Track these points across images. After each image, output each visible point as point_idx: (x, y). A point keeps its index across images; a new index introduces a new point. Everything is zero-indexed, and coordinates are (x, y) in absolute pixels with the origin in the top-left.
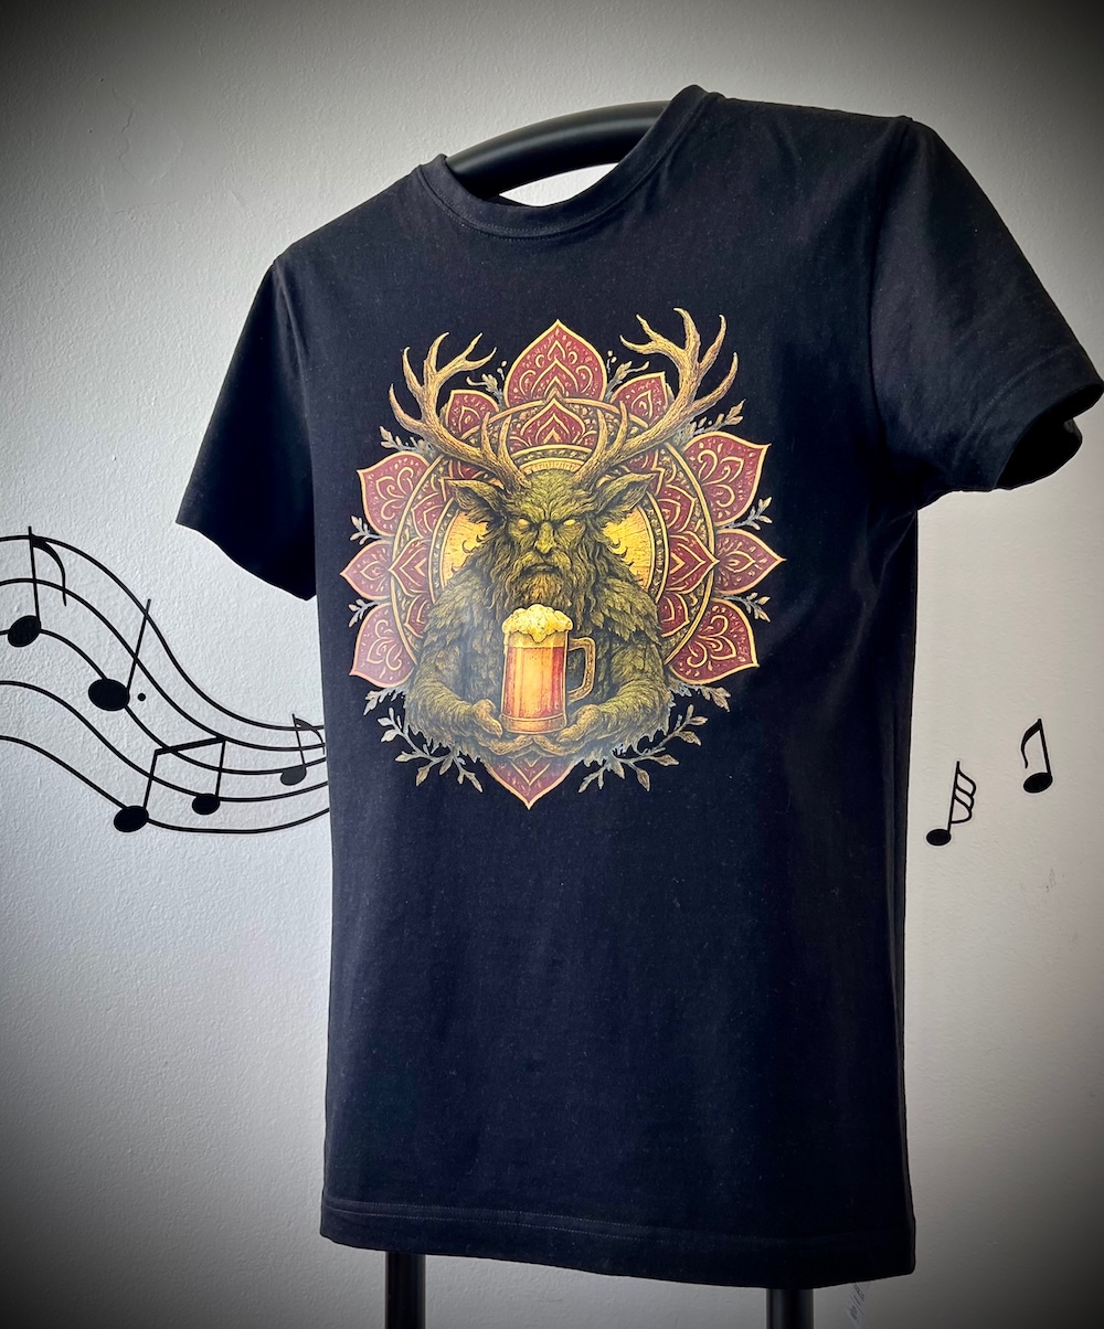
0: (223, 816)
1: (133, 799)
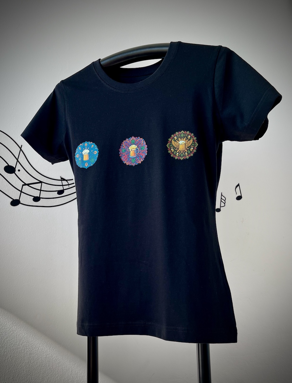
0: (41, 202)
1: (16, 197)
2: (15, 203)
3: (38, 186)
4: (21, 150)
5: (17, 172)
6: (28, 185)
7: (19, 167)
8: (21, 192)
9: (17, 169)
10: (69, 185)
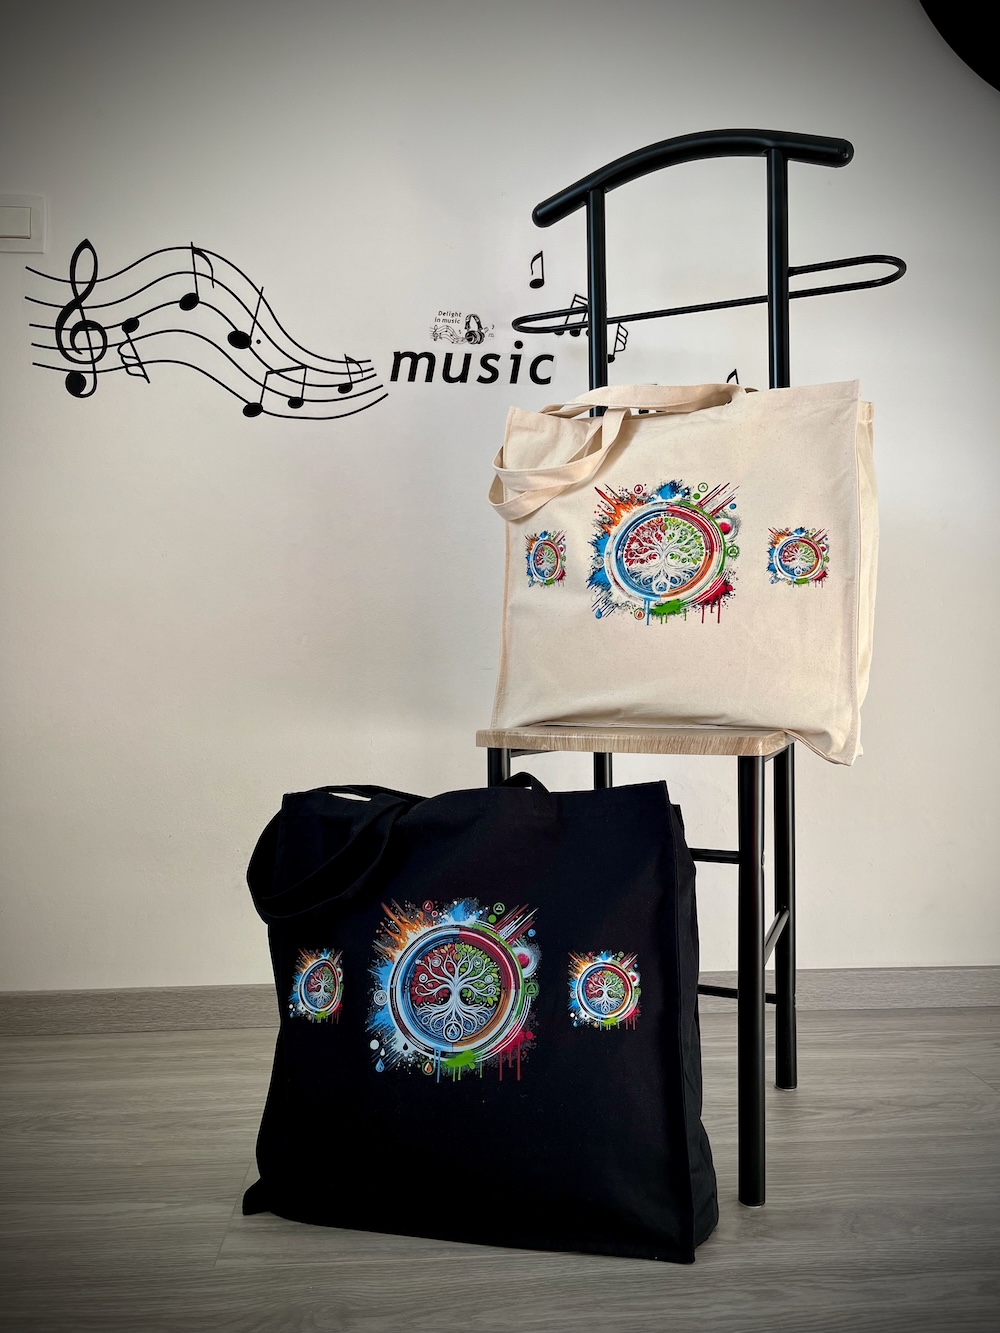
0: (306, 409)
1: (254, 399)
2: (253, 410)
3: (298, 375)
4: (261, 297)
5: (254, 345)
6: (278, 372)
7: (257, 334)
8: (264, 387)
9: (254, 339)
10: (362, 372)
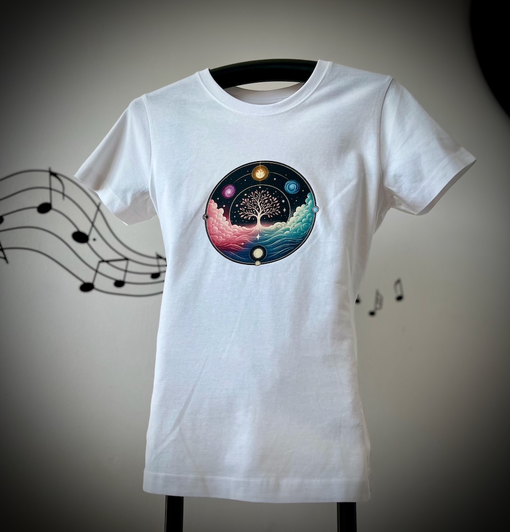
0: (126, 289)
1: (89, 280)
2: (87, 287)
3: (122, 265)
4: (98, 209)
5: (91, 241)
6: (107, 262)
7: (93, 235)
8: (97, 271)
9: (91, 238)
